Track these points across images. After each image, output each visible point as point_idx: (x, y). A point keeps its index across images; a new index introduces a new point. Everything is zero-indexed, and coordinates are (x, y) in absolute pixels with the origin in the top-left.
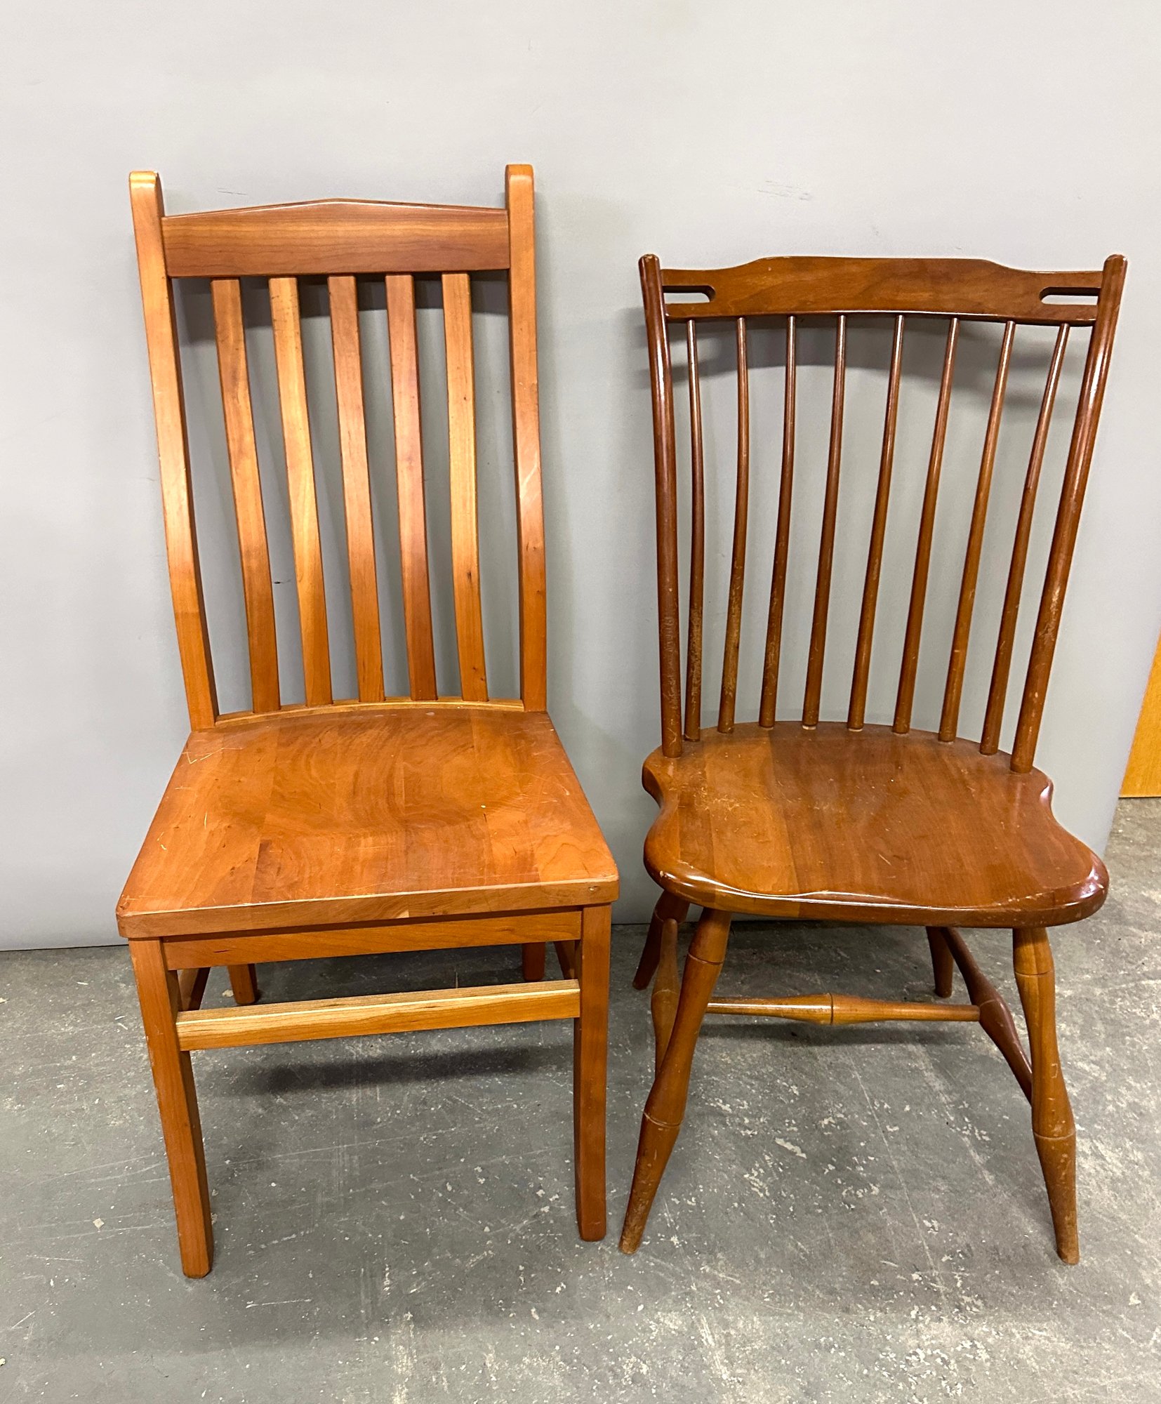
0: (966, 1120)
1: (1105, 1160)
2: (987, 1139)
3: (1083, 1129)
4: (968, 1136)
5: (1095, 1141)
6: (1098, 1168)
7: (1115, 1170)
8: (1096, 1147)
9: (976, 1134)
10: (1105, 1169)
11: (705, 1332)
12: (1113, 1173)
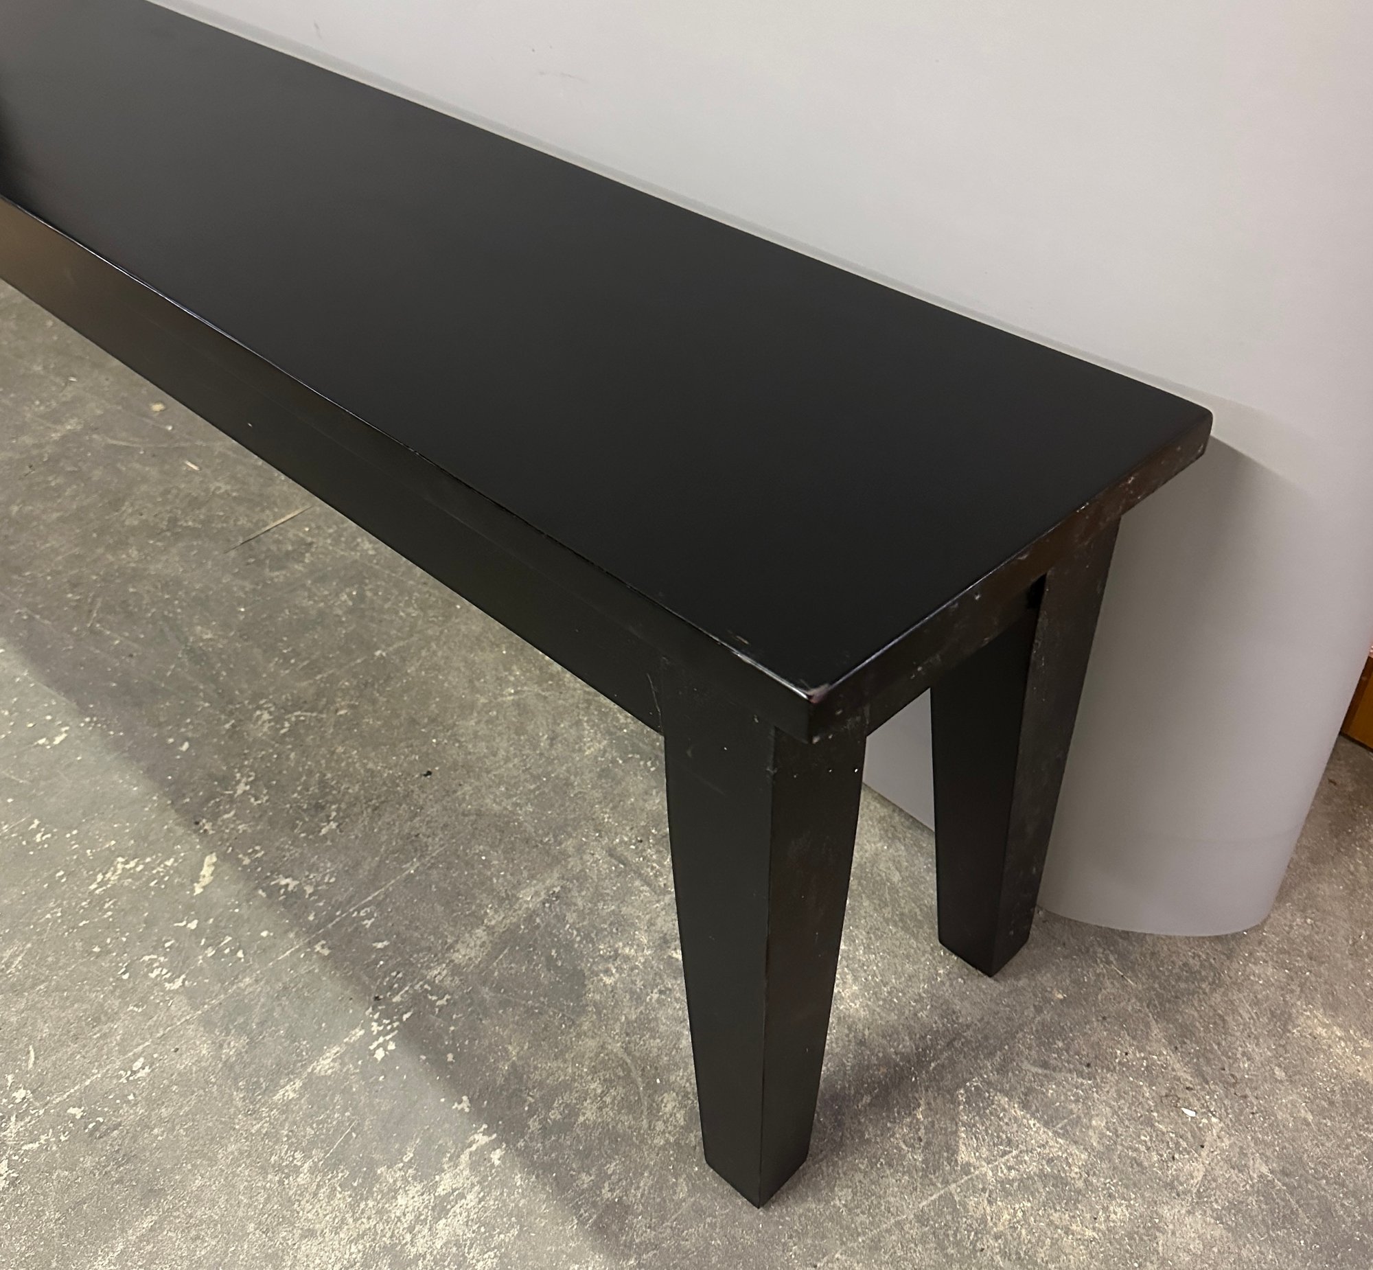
0: (405, 1017)
1: (437, 1219)
2: (380, 1054)
3: (497, 1163)
4: (369, 1032)
5: (477, 1188)
6: (410, 1217)
7: (420, 1242)
8: (462, 1196)
9: (381, 1039)
10: (411, 1229)
12: (412, 1243)
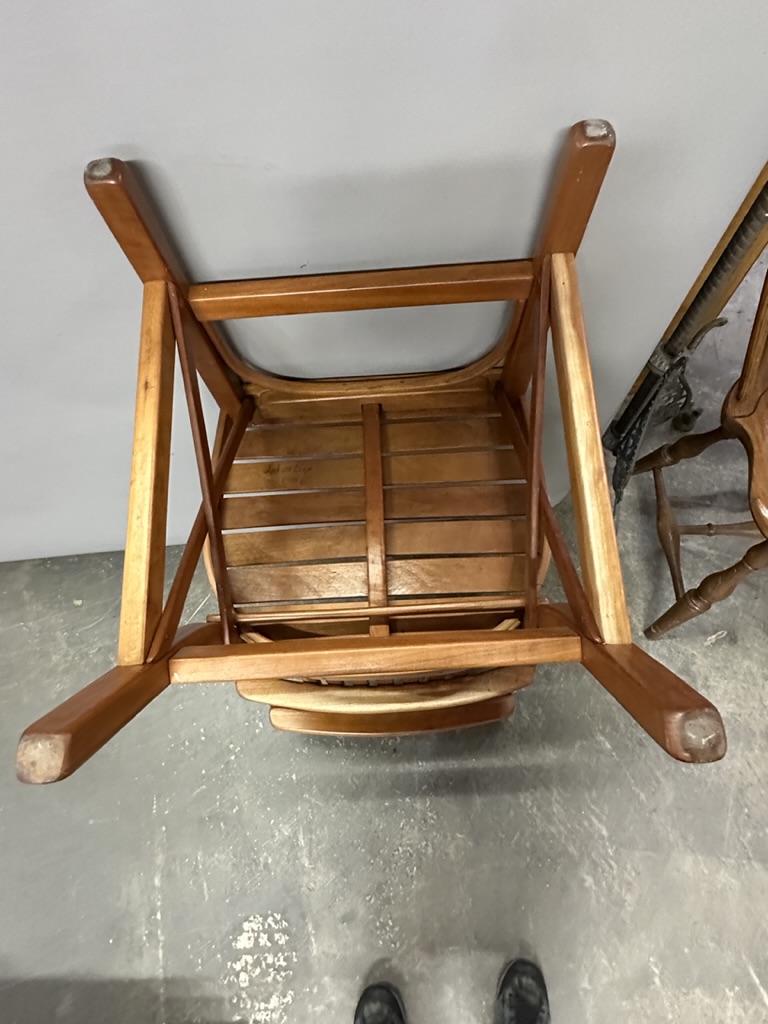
11: (301, 837)
